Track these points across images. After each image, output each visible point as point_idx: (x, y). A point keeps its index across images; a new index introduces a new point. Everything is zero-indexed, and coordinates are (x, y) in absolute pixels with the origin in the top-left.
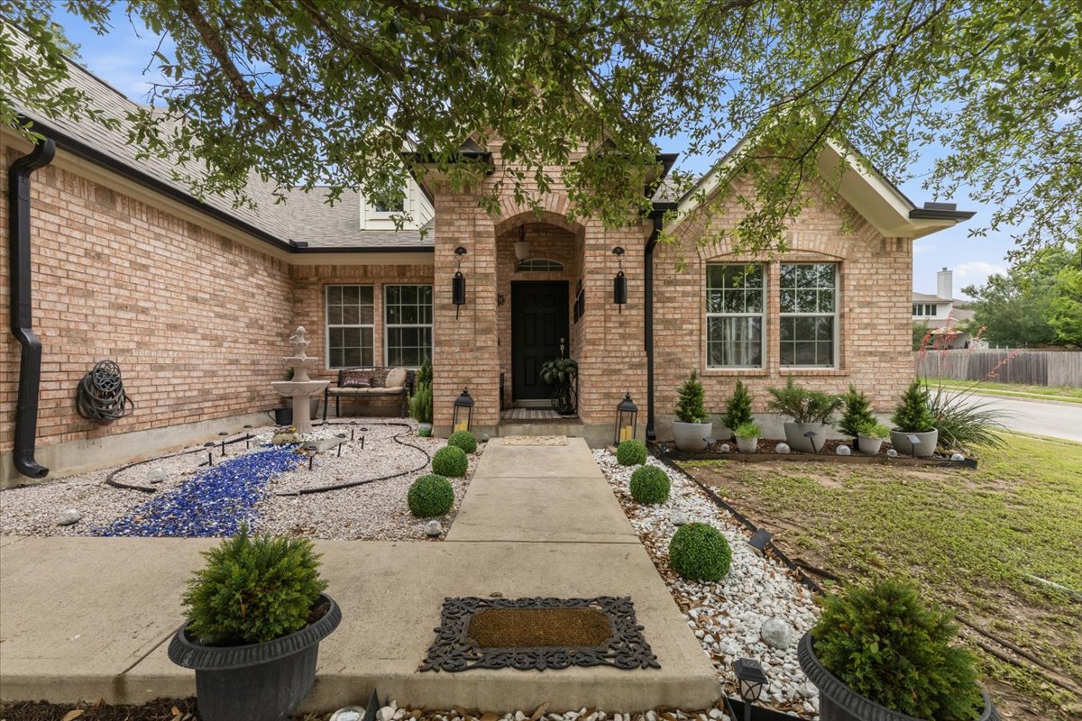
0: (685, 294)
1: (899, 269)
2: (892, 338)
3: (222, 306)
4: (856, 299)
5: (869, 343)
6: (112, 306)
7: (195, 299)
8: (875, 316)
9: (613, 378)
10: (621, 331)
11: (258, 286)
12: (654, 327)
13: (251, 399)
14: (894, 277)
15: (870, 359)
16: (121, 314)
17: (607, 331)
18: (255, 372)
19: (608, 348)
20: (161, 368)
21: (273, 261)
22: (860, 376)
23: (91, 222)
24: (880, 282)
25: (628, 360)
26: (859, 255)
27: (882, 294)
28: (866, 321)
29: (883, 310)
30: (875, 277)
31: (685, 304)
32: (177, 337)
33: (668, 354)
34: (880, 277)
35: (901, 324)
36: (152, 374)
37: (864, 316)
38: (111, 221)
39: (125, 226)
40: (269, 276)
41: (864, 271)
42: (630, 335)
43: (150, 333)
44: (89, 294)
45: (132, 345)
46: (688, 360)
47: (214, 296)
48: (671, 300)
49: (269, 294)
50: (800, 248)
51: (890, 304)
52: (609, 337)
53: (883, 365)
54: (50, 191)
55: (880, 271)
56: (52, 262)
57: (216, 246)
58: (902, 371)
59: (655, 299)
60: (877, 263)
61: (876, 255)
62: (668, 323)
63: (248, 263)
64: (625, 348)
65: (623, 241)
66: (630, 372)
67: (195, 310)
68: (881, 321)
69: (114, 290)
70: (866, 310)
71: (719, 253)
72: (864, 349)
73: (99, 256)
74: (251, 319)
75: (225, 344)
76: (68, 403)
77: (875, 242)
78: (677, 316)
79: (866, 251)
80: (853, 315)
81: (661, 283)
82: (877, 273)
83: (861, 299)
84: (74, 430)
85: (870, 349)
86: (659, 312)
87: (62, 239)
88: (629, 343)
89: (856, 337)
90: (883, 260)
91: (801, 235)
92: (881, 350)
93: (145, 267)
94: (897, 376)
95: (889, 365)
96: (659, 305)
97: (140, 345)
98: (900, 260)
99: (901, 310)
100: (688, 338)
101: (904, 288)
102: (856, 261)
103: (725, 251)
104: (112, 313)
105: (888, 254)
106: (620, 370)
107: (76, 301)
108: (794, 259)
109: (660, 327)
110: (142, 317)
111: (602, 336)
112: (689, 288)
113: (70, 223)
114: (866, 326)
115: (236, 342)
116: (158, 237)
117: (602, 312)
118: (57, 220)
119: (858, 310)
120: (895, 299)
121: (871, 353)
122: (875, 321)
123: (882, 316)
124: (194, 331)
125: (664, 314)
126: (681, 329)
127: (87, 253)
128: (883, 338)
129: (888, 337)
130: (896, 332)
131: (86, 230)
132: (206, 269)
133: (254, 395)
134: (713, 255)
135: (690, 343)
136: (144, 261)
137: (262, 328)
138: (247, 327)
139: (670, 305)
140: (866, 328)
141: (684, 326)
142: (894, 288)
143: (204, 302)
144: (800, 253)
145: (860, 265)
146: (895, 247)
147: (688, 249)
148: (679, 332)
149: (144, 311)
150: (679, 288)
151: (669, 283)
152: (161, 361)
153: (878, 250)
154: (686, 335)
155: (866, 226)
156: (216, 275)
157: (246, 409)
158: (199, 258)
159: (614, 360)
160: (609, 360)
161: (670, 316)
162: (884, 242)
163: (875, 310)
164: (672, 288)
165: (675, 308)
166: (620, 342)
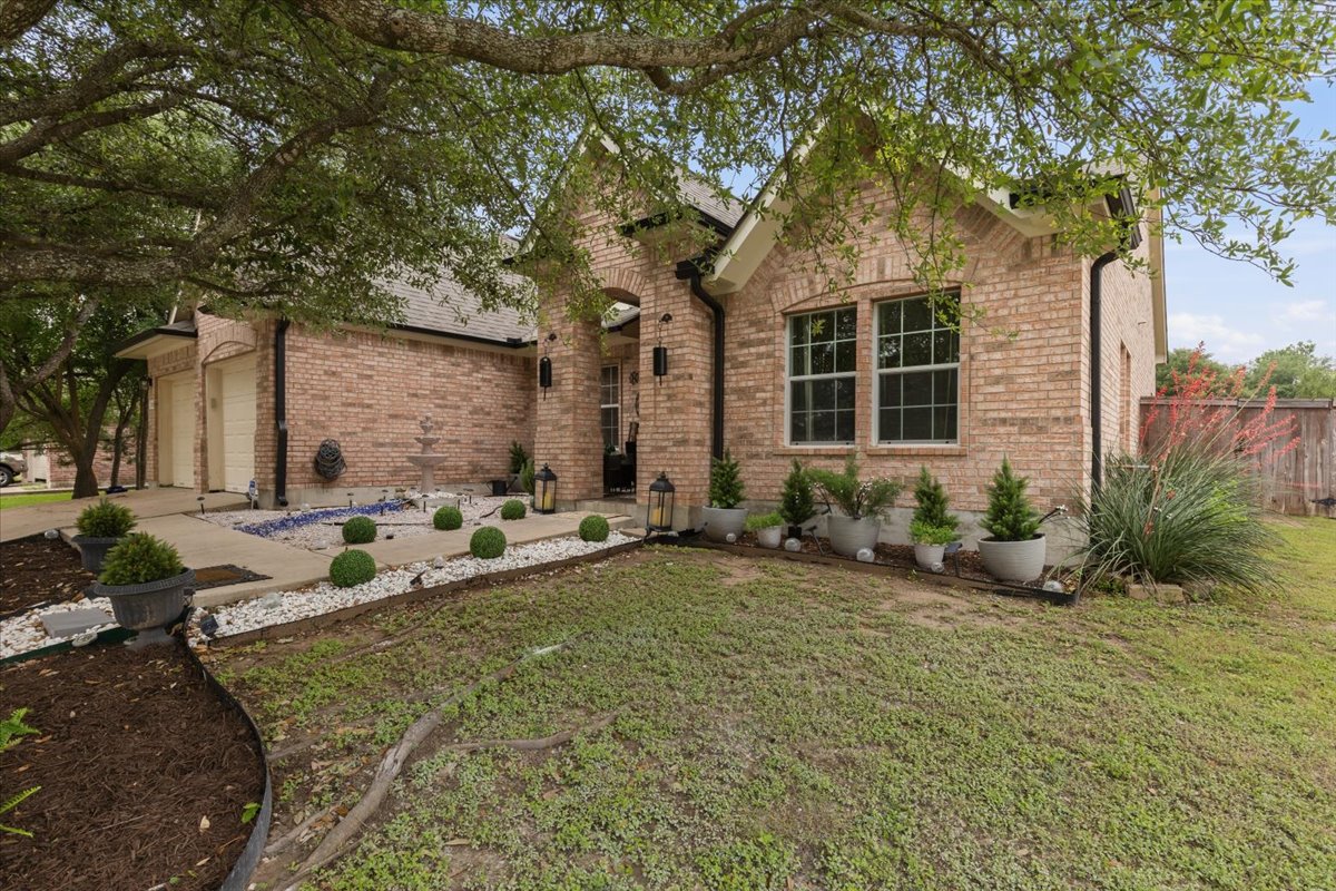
0: (760, 356)
1: (1055, 283)
2: (1043, 395)
3: (443, 398)
4: (981, 340)
5: (1001, 406)
6: (344, 404)
7: (415, 395)
8: (1012, 362)
9: (661, 455)
10: (668, 405)
11: (484, 380)
12: (726, 397)
13: (473, 472)
14: (1046, 298)
15: (1002, 430)
16: (350, 409)
17: (656, 405)
18: (478, 450)
19: (659, 424)
20: (382, 445)
21: (503, 357)
22: (987, 456)
23: (328, 353)
24: (1021, 309)
25: (671, 436)
26: (985, 273)
27: (1025, 327)
28: (998, 372)
29: (1028, 353)
30: (1013, 303)
31: (760, 369)
32: (397, 425)
33: (740, 428)
34: (1022, 301)
35: (1059, 373)
36: (372, 449)
37: (994, 364)
38: (343, 349)
39: (354, 351)
40: (499, 370)
41: (993, 297)
42: (676, 408)
43: (374, 421)
44: (326, 398)
45: (359, 430)
46: (760, 436)
47: (434, 391)
48: (744, 364)
49: (497, 386)
50: (895, 277)
51: (1040, 342)
52: (658, 412)
53: (1024, 439)
54: (301, 339)
55: (1021, 292)
56: (302, 381)
57: (437, 355)
58: (1058, 448)
59: (727, 365)
60: (1018, 279)
61: (1015, 268)
62: (742, 392)
63: (473, 362)
64: (672, 424)
65: (671, 307)
66: (674, 449)
67: (414, 403)
68: (1023, 371)
69: (345, 394)
70: (998, 355)
71: (795, 301)
72: (995, 415)
73: (334, 373)
74: (474, 407)
75: (446, 428)
76: (310, 465)
77: (1013, 248)
78: (751, 384)
79: (998, 264)
80: (975, 365)
81: (735, 345)
82: (1016, 296)
83: (989, 339)
84: (316, 482)
85: (1003, 415)
86: (732, 379)
87: (308, 366)
88: (675, 417)
89: (981, 398)
90: (1027, 273)
91: (897, 259)
92: (1024, 415)
93: (370, 377)
94: (1050, 456)
95: (1034, 439)
96: (733, 372)
97: (365, 429)
98: (1059, 269)
99: (1059, 350)
100: (762, 409)
101: (1066, 314)
102: (981, 283)
103: (801, 297)
104: (343, 409)
105: (1034, 263)
106: (666, 447)
107: (317, 403)
108: (889, 294)
109: (733, 397)
110: (367, 410)
111: (652, 411)
112: (763, 349)
113: (315, 356)
114: (997, 381)
115: (458, 425)
116: (381, 355)
117: (652, 386)
118: (305, 355)
119: (985, 357)
120: (1049, 333)
121: (1004, 421)
122: (1013, 371)
123: (1025, 362)
124: (415, 418)
125: (737, 381)
126: (754, 398)
127: (326, 373)
128: (1026, 396)
129: (1036, 395)
130: (1050, 386)
131: (326, 358)
132: (427, 372)
133: (475, 469)
134: (788, 304)
135: (764, 415)
136: (369, 373)
137: (489, 414)
138: (471, 413)
139: (743, 370)
140: (997, 383)
141: (758, 395)
142: (1047, 316)
143: (425, 396)
144: (897, 284)
145: (986, 288)
146: (1047, 251)
147: (761, 301)
148: (752, 402)
149: (369, 406)
150: (753, 350)
151: (743, 345)
152: (381, 440)
153: (1018, 260)
154: (758, 405)
155: (998, 227)
156: (436, 375)
157: (467, 480)
158: (419, 364)
159: (661, 436)
160: (657, 436)
161: (743, 384)
162: (1028, 245)
163: (1013, 354)
164: (746, 351)
165: (748, 374)
166: (668, 417)
